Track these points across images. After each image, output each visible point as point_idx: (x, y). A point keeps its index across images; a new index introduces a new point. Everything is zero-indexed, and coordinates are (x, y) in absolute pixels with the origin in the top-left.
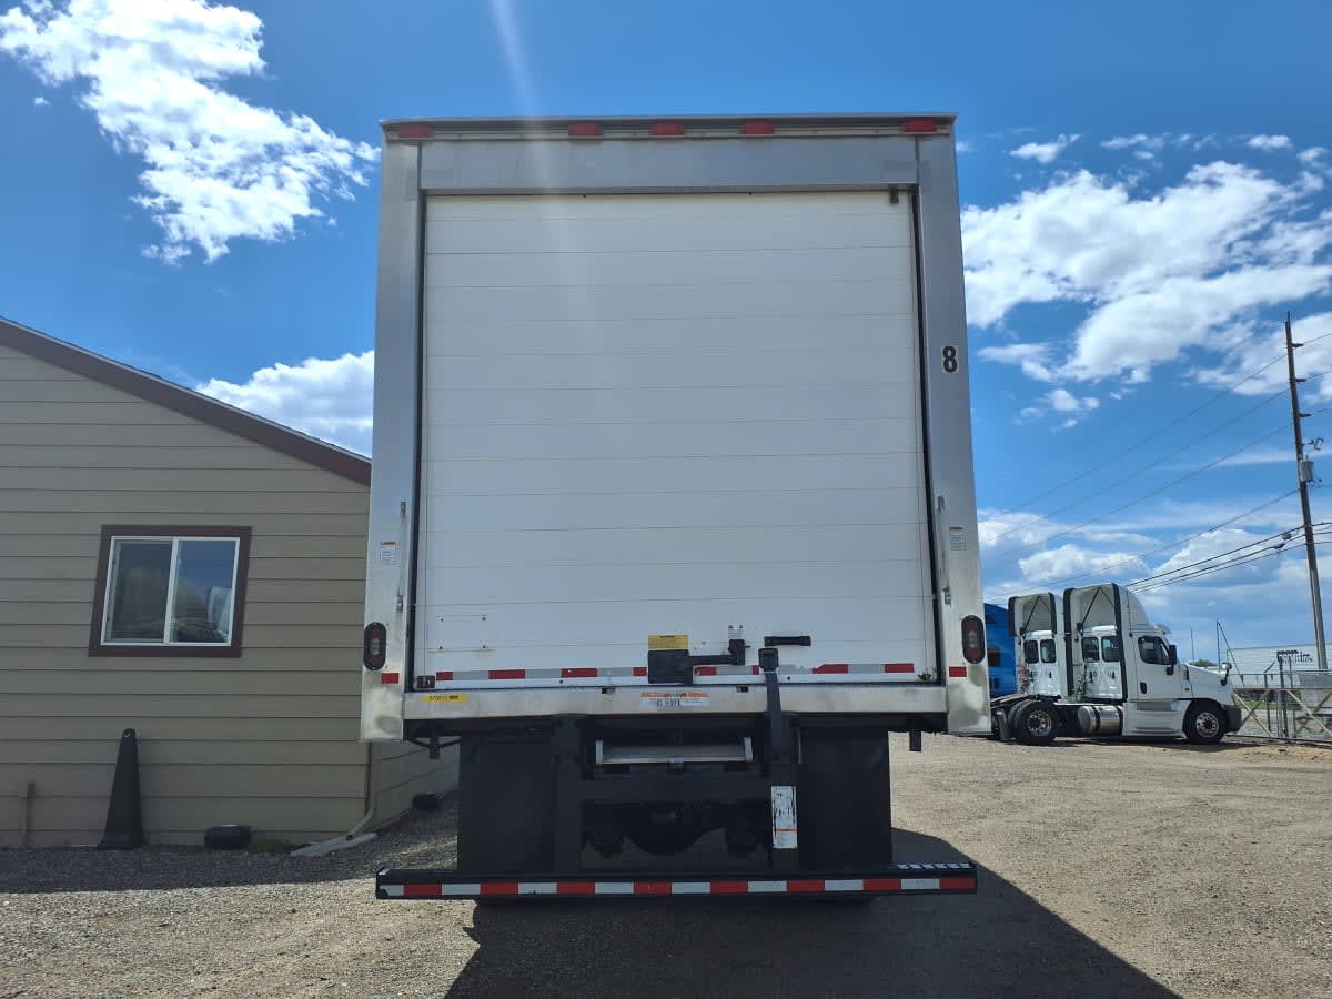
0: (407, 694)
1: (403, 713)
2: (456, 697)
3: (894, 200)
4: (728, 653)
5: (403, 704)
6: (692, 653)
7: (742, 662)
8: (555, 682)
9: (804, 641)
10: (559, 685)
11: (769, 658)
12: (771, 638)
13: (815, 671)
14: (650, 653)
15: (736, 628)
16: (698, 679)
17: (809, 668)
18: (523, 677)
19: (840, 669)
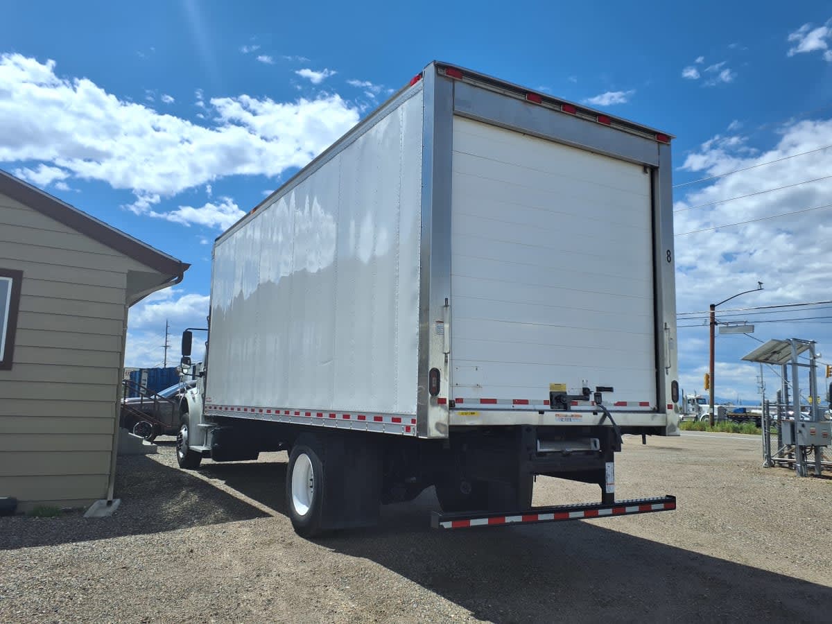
0: (451, 411)
1: (449, 421)
2: (474, 413)
3: (645, 171)
4: (582, 395)
5: (449, 417)
6: (568, 394)
7: (588, 400)
8: (510, 406)
9: (610, 390)
10: (512, 408)
11: (598, 396)
12: (600, 388)
13: (616, 405)
14: (551, 393)
15: (585, 382)
16: (573, 408)
17: (613, 403)
18: (496, 403)
19: (624, 404)
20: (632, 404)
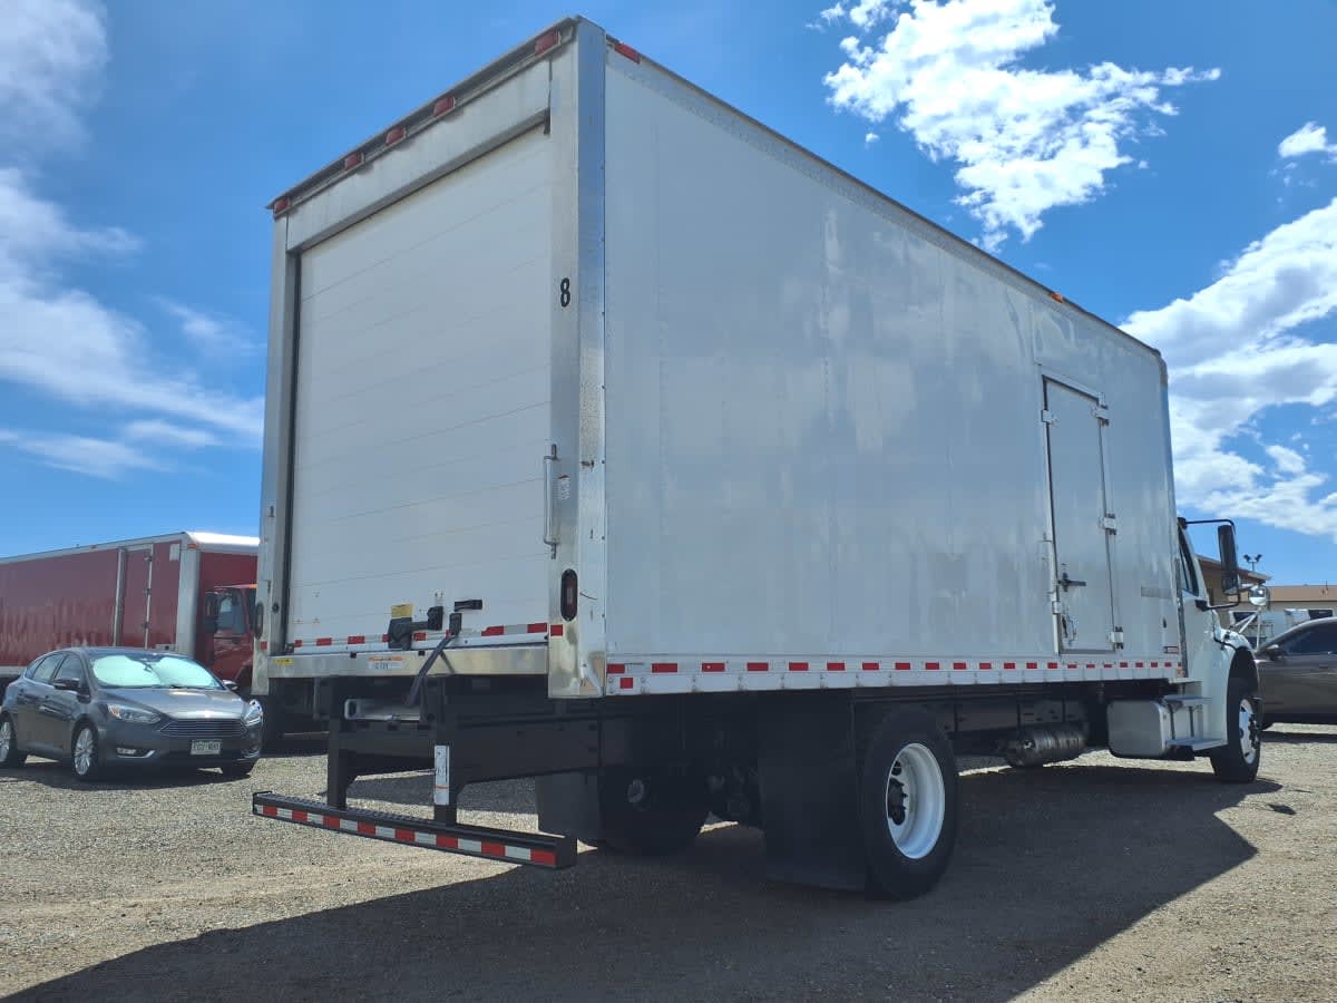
0: (271, 658)
1: (268, 672)
2: (288, 660)
4: (431, 619)
5: (268, 666)
6: (413, 620)
7: (440, 627)
9: (476, 605)
11: (456, 621)
12: (458, 603)
13: (484, 634)
14: (391, 622)
15: (439, 596)
16: (415, 644)
17: (479, 631)
18: (330, 644)
19: (498, 631)
20: (516, 629)
